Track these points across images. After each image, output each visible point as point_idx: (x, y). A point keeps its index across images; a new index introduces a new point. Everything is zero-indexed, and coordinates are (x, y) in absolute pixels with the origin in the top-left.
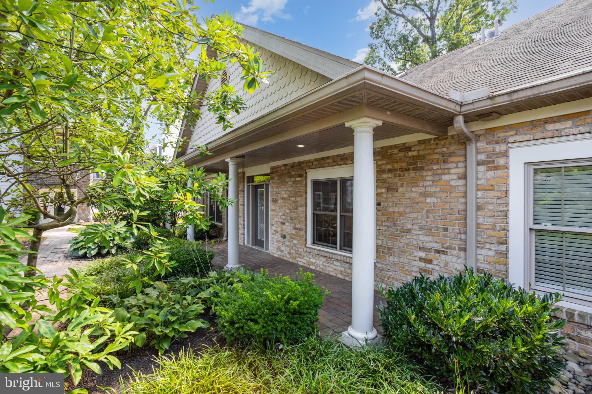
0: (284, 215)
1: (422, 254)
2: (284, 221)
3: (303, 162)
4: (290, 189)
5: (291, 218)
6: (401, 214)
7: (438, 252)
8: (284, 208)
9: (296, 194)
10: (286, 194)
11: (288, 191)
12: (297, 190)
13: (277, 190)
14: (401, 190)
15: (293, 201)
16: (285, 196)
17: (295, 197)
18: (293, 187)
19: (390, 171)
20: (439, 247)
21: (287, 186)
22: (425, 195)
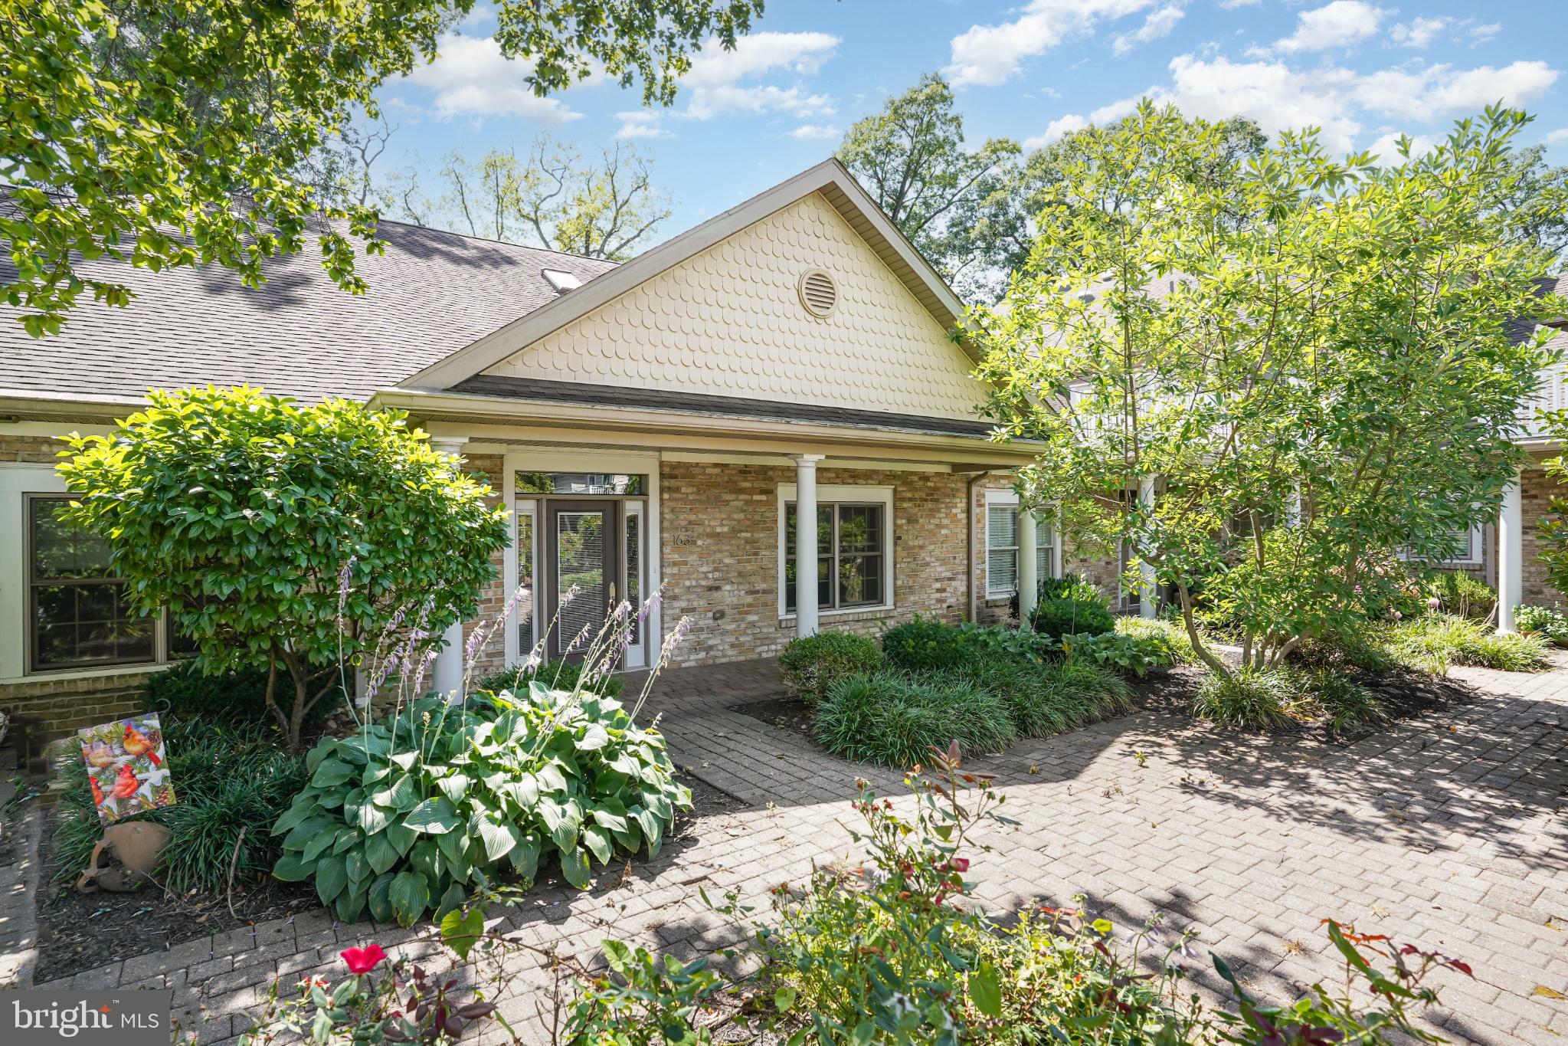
0: (716, 570)
1: (938, 585)
2: (717, 583)
3: (773, 468)
4: (736, 516)
5: (740, 574)
6: (921, 547)
7: (950, 579)
8: (718, 556)
9: (754, 526)
10: (722, 525)
11: (730, 518)
12: (758, 517)
13: (693, 517)
14: (921, 521)
15: (747, 541)
16: (719, 530)
17: (752, 532)
18: (743, 511)
19: (910, 500)
20: (948, 574)
21: (728, 509)
22: (940, 526)
